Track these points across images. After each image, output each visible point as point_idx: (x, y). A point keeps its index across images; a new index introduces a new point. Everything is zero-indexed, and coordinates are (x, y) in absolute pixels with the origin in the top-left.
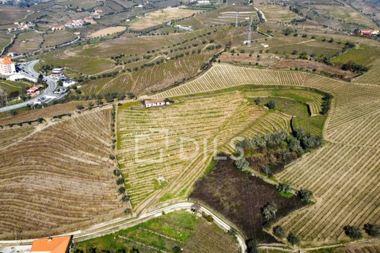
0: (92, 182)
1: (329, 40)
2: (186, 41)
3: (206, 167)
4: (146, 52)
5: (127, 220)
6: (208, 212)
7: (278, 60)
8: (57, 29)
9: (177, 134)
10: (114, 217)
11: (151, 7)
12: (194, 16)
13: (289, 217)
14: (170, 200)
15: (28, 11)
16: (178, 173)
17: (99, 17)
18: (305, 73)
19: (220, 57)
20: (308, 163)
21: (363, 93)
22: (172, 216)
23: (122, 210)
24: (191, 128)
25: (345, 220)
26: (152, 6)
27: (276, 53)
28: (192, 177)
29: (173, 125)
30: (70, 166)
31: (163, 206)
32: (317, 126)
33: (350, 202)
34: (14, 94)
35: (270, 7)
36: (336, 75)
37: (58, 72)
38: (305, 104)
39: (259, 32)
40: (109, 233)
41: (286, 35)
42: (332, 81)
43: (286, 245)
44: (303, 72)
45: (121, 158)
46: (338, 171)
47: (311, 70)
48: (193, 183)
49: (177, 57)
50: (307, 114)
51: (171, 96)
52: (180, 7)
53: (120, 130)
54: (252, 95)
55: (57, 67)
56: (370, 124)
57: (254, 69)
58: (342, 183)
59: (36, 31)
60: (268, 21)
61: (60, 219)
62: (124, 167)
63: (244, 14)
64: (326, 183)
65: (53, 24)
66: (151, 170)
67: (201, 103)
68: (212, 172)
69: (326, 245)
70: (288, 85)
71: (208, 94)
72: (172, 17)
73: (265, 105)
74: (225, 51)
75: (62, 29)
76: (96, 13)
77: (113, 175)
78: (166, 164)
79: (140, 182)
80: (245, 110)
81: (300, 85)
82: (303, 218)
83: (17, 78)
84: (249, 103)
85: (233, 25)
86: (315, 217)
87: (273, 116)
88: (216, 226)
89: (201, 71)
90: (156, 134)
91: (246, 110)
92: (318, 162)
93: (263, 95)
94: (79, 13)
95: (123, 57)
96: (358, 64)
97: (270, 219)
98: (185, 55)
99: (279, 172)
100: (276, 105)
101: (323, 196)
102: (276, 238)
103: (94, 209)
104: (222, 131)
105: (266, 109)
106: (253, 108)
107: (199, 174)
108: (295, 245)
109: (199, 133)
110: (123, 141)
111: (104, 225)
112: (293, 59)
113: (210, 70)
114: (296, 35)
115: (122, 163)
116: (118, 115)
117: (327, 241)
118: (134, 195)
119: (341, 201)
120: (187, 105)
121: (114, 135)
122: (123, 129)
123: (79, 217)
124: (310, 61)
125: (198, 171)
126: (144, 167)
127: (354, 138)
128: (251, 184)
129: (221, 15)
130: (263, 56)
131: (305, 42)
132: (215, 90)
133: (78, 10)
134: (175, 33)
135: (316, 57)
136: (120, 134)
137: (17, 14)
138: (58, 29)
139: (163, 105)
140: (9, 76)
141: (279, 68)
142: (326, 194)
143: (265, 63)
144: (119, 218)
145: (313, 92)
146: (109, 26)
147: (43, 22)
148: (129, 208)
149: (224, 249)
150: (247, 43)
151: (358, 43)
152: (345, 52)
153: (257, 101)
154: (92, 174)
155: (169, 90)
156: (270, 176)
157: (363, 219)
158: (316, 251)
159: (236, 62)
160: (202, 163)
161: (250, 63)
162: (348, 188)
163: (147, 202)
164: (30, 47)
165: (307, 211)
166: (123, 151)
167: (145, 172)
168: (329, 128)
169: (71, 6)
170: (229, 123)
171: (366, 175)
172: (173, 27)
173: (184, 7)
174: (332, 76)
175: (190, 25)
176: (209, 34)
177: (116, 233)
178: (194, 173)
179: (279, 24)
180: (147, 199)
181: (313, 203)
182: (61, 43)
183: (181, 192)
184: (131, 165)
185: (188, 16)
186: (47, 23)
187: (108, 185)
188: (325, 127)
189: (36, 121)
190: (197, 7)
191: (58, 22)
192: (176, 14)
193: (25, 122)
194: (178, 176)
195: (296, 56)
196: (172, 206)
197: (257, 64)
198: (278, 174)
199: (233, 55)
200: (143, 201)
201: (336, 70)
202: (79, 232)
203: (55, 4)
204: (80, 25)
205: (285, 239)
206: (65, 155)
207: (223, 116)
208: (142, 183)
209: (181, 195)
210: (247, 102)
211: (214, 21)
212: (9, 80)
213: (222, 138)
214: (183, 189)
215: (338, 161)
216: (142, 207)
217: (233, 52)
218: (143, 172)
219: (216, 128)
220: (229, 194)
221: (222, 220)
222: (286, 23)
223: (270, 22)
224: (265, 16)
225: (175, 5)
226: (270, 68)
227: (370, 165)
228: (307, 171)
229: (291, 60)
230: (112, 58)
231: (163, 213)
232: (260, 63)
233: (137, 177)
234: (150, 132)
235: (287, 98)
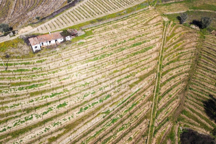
67: (116, 31)
71: (120, 15)
73: (191, 23)
84: (172, 22)
104: (164, 78)
105: (195, 29)
120: (97, 36)
132: (126, 7)
139: (61, 42)
155: (64, 14)
170: (166, 60)
207: (151, 47)
210: (169, 22)
219: (151, 72)
234: (51, 109)
235: (209, 11)
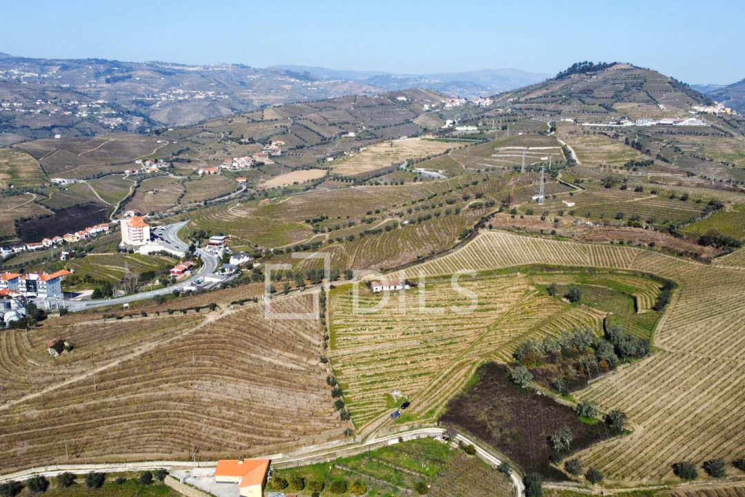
0: (294, 392)
1: (681, 196)
2: (435, 195)
3: (466, 381)
4: (365, 213)
5: (348, 445)
6: (467, 442)
7: (590, 228)
8: (207, 172)
9: (422, 333)
10: (330, 439)
11: (370, 137)
12: (449, 154)
13: (591, 450)
14: (411, 422)
15: (159, 142)
16: (423, 387)
17: (279, 153)
18: (636, 249)
19: (493, 221)
20: (625, 378)
21: (728, 280)
22: (414, 445)
23: (341, 431)
24: (444, 325)
25: (676, 455)
26: (371, 134)
27: (588, 216)
28: (445, 393)
29: (415, 319)
30: (262, 370)
31: (401, 430)
32: (644, 327)
33: (686, 433)
34: (147, 276)
35: (588, 139)
36: (687, 253)
37: (218, 242)
38: (630, 296)
39: (560, 182)
40: (322, 462)
41: (607, 187)
42: (680, 262)
43: (584, 485)
44: (632, 248)
45: (336, 362)
46: (672, 391)
47: (646, 245)
48: (446, 402)
49: (420, 220)
50: (632, 310)
51: (411, 277)
52: (423, 137)
53: (335, 322)
54: (544, 281)
55: (216, 234)
56: (732, 325)
57: (549, 241)
58: (676, 407)
59: (171, 175)
60: (583, 163)
61: (252, 439)
62: (342, 374)
63: (539, 151)
64: (651, 406)
65: (200, 165)
66: (382, 381)
68: (476, 389)
69: (643, 486)
70: (605, 266)
72: (409, 154)
73: (565, 296)
74: (501, 211)
75: (215, 173)
76: (273, 146)
77: (326, 384)
78: (405, 374)
79: (365, 396)
80: (530, 303)
81: (625, 268)
82: (612, 451)
83: (151, 251)
84: (538, 292)
85: (517, 169)
86: (631, 450)
87: (577, 313)
88: (479, 461)
89: (460, 241)
90: (389, 331)
91: (533, 302)
92: (642, 377)
93: (563, 281)
94: (243, 146)
95: (325, 220)
96: (726, 235)
97: (561, 451)
98: (434, 218)
99: (579, 389)
100: (582, 297)
101: (646, 423)
102: (569, 475)
103: (300, 428)
104: (493, 333)
105: (565, 302)
106: (544, 300)
107: (455, 390)
108: (596, 485)
109: (456, 334)
110: (338, 339)
111: (315, 450)
112: (617, 227)
113: (474, 240)
114: (624, 188)
115: (339, 369)
116: (330, 302)
117: (645, 481)
118: (357, 413)
119: (672, 430)
120: (437, 291)
121: (326, 330)
122: (338, 322)
123: (278, 436)
124: (646, 231)
125: (453, 386)
126: (371, 376)
127: (702, 346)
128: (535, 405)
129: (497, 152)
130: (565, 221)
131: (640, 199)
132: (482, 270)
133: (243, 140)
134: (415, 181)
135: (657, 224)
136: (333, 328)
137: (140, 147)
138: (209, 173)
140: (139, 246)
141: (591, 240)
142: (650, 420)
143: (568, 231)
144: (337, 441)
145: (646, 278)
146: (296, 169)
147: (182, 161)
148: (350, 428)
149: (491, 488)
150: (537, 200)
151: (729, 202)
152: (706, 217)
153: (551, 290)
154: (295, 382)
155: (409, 269)
156: (565, 394)
157: (703, 454)
158: (627, 493)
159: (519, 229)
160: (460, 376)
161: (542, 231)
162: (686, 414)
163: (377, 424)
164: (161, 202)
165: (619, 443)
166: (341, 352)
167: (372, 383)
168: (664, 330)
169: (230, 134)
170: (505, 321)
171: (716, 397)
172: (411, 171)
173: (431, 137)
174: (681, 255)
175: (441, 169)
176: (475, 183)
177: (332, 462)
178: (447, 389)
179: (602, 169)
180: (377, 419)
181: (629, 433)
182: (212, 197)
183: (427, 413)
184: (352, 373)
185: (438, 153)
186: (189, 161)
187: (318, 397)
188: (657, 329)
189: (206, 307)
190: (453, 137)
191: (207, 161)
192: (415, 149)
193: (191, 309)
194: (423, 391)
195: (623, 222)
196: (414, 432)
197: (553, 233)
198: (578, 392)
199: (513, 217)
200: (371, 421)
201: (688, 244)
202: (280, 456)
203: (204, 131)
204: (246, 166)
205: (581, 477)
206: (254, 356)
207: (496, 310)
208: (368, 397)
209: (427, 416)
210: (535, 291)
211: (485, 162)
212: (138, 254)
213: (492, 342)
214: (430, 409)
215: (674, 377)
216: (369, 429)
217: (514, 212)
218: (370, 383)
219: (483, 327)
220: (500, 418)
221: (488, 453)
222: (615, 167)
223: (584, 165)
224: (577, 154)
225: (414, 133)
226: (576, 240)
227: (724, 384)
228: (624, 389)
229: (613, 228)
230: (308, 221)
231: (401, 440)
232: (558, 231)
233: (361, 389)
234: (380, 328)
235: (602, 286)
